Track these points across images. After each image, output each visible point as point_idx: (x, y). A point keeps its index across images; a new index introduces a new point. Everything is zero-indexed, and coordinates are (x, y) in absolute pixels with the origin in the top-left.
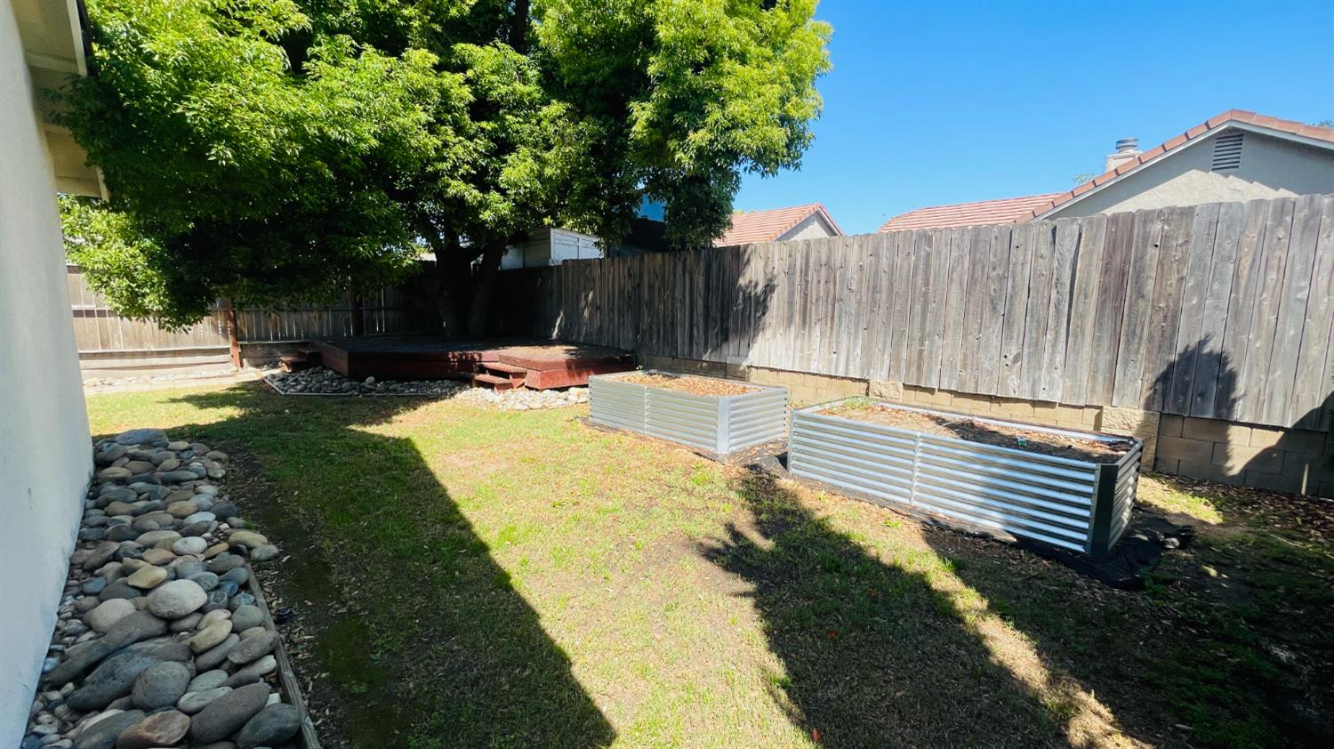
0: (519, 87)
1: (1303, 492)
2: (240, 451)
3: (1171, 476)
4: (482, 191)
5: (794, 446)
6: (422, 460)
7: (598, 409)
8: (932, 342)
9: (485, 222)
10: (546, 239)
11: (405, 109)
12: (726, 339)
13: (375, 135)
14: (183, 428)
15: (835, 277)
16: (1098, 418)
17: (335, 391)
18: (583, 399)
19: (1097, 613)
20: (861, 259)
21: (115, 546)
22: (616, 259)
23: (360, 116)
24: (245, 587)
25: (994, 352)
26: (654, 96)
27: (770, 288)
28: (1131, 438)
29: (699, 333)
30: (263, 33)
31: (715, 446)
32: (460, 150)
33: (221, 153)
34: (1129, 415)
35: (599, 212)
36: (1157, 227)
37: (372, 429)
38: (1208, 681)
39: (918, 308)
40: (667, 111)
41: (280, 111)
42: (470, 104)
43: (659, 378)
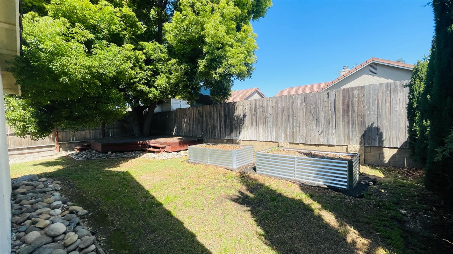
0: (160, 55)
1: (406, 166)
2: (65, 180)
3: (370, 165)
4: (149, 88)
5: (258, 164)
6: (133, 178)
7: (192, 157)
8: (296, 129)
9: (150, 97)
10: (169, 102)
11: (124, 63)
12: (232, 131)
13: (115, 71)
14: (41, 174)
15: (265, 110)
16: (347, 149)
17: (97, 158)
18: (186, 154)
19: (352, 205)
20: (272, 104)
21: (28, 215)
22: (194, 108)
23: (109, 65)
24: (78, 224)
25: (315, 131)
26: (206, 58)
27: (244, 116)
28: (356, 154)
29: (223, 130)
30: (78, 41)
31: (232, 166)
32: (142, 75)
33: (64, 79)
34: (355, 147)
35: (189, 93)
36: (355, 92)
37: (113, 169)
38: (383, 221)
39: (291, 118)
40: (210, 62)
41: (84, 65)
42: (145, 60)
43: (211, 145)
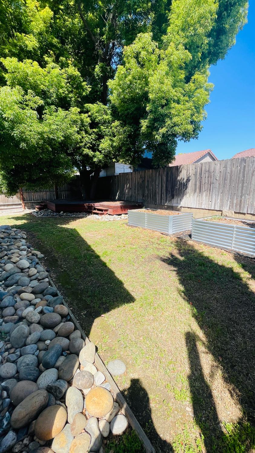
0: (105, 116)
2: (29, 232)
4: (94, 152)
5: (194, 231)
6: (79, 234)
7: (131, 221)
8: (245, 197)
9: (95, 162)
10: (113, 166)
11: (71, 127)
12: (173, 198)
13: (62, 136)
14: (13, 225)
15: (211, 175)
17: (52, 216)
18: (126, 218)
20: (220, 169)
21: (6, 252)
22: (137, 172)
23: (58, 130)
24: (38, 263)
26: (148, 117)
27: (188, 180)
29: (164, 196)
30: (31, 108)
31: (167, 231)
32: (88, 139)
33: (23, 145)
35: (131, 156)
37: (64, 226)
39: (240, 185)
40: (153, 122)
41: (37, 131)
42: (90, 124)
43: (150, 211)
